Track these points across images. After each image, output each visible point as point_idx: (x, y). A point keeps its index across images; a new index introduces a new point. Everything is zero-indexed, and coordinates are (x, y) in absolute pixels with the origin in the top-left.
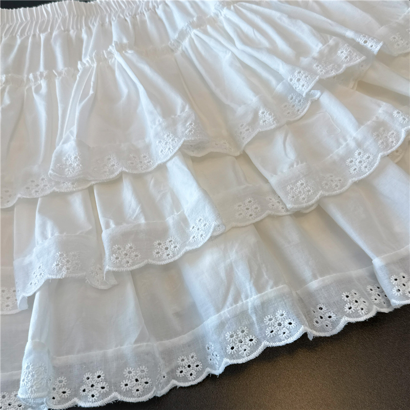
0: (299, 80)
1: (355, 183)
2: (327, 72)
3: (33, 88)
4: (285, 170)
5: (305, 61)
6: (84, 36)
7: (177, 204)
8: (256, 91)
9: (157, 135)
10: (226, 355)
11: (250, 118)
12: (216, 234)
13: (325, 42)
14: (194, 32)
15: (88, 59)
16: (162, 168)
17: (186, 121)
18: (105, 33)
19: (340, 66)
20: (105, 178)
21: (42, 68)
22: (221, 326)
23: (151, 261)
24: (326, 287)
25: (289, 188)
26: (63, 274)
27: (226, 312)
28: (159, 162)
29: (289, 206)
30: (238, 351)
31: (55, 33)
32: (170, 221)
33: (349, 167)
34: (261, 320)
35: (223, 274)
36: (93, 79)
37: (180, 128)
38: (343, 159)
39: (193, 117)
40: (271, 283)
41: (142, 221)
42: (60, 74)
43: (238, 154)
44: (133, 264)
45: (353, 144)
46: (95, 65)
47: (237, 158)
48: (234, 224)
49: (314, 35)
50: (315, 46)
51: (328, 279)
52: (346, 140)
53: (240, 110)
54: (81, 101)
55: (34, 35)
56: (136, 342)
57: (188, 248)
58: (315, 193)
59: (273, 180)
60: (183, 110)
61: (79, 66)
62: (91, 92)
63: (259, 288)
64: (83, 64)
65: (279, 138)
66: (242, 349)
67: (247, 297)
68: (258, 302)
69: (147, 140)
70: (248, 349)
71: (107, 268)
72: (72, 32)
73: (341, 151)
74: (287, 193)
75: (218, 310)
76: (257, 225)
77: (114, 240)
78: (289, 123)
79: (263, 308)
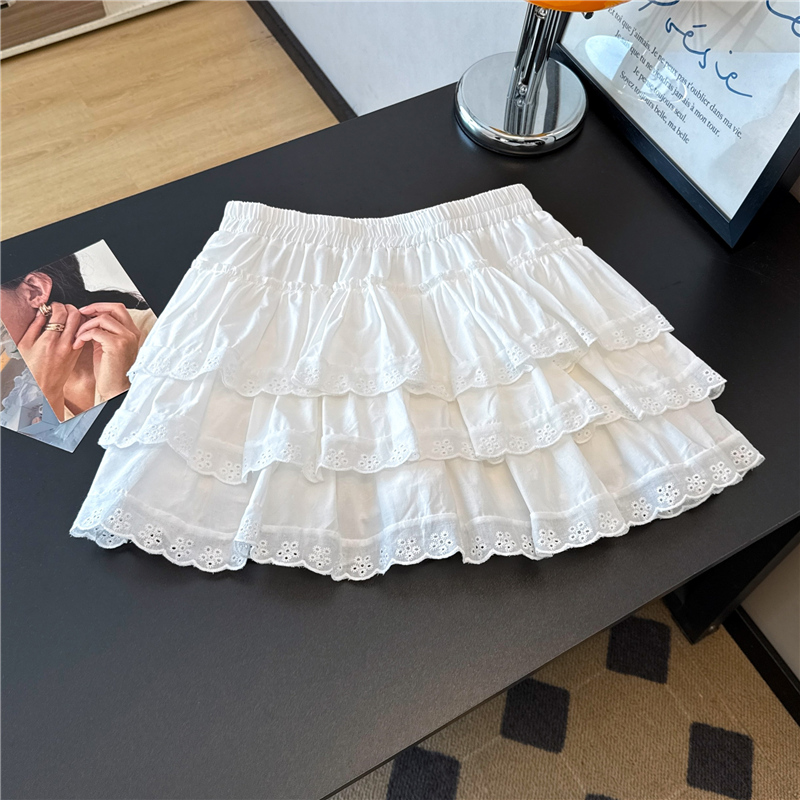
0: (514, 354)
1: (537, 450)
2: (539, 354)
3: (290, 296)
4: (483, 424)
5: (527, 338)
6: (345, 257)
7: (387, 429)
8: (479, 352)
9: (386, 368)
10: (394, 556)
11: (468, 373)
12: (411, 460)
13: (548, 325)
14: (443, 283)
15: (344, 282)
16: (384, 396)
17: (413, 363)
18: (365, 259)
19: (552, 350)
20: (334, 392)
21: (300, 279)
22: (396, 533)
23: (355, 469)
24: (486, 524)
25: (481, 439)
26: (288, 459)
27: (403, 523)
28: (382, 391)
29: (477, 454)
30: (404, 555)
31: (319, 247)
32: (379, 441)
33: (537, 435)
34: (428, 536)
35: (408, 493)
36: (344, 304)
37: (406, 368)
38: (534, 428)
39: (420, 361)
40: (444, 509)
41: (356, 435)
42: (316, 288)
43: (450, 400)
44: (341, 467)
45: (545, 418)
46: (349, 290)
47: (449, 403)
48: (428, 457)
49: (542, 317)
50: (540, 328)
51: (490, 518)
52: (541, 412)
53: (462, 364)
54: (330, 323)
55: (300, 243)
56: (327, 528)
57: (387, 466)
58: (502, 448)
59: (471, 430)
60: (413, 353)
61: (334, 286)
62: (340, 316)
63: (434, 510)
64: (338, 286)
65: (487, 396)
66: (407, 555)
67: (422, 516)
68: (429, 521)
69: (377, 370)
70: (412, 555)
71: (321, 464)
72: (334, 249)
73: (534, 420)
74: (478, 444)
75: (397, 520)
76: (447, 462)
77: (330, 444)
78: (499, 386)
79: (433, 527)
